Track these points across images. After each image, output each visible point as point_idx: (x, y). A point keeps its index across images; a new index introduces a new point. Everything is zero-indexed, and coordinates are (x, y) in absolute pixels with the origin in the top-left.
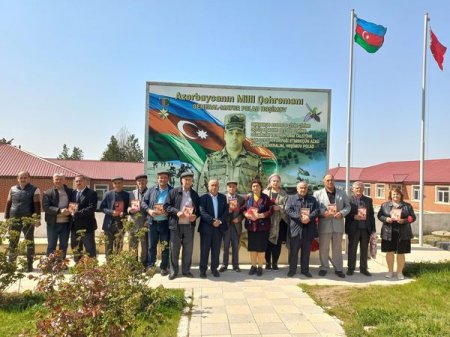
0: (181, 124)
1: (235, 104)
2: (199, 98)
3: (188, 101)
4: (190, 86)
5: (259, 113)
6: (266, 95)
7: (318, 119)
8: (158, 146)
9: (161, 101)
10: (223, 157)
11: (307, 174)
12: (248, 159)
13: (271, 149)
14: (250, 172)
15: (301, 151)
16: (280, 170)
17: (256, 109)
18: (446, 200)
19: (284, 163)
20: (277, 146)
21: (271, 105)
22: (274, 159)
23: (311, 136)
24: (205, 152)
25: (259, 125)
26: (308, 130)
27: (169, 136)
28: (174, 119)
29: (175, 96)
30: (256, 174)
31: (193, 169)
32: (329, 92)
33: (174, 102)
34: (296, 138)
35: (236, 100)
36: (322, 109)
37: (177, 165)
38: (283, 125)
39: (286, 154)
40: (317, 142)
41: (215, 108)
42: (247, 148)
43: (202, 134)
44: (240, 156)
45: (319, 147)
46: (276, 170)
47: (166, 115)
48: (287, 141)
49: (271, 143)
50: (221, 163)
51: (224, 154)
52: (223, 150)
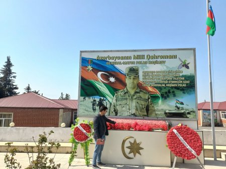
0: (99, 74)
1: (132, 60)
2: (110, 58)
3: (104, 61)
4: (105, 51)
5: (148, 65)
6: (152, 54)
7: (188, 67)
8: (85, 87)
9: (88, 61)
10: (125, 93)
11: (182, 103)
12: (141, 94)
13: (156, 87)
14: (143, 103)
15: (177, 88)
16: (162, 101)
17: (146, 63)
19: (165, 96)
20: (160, 85)
21: (155, 60)
22: (159, 94)
23: (183, 79)
24: (113, 89)
25: (148, 72)
26: (181, 74)
27: (92, 81)
28: (96, 71)
29: (96, 58)
30: (146, 104)
31: (107, 101)
32: (194, 50)
33: (96, 62)
34: (173, 80)
35: (132, 58)
36: (190, 61)
37: (97, 99)
38: (164, 72)
39: (166, 90)
40: (188, 82)
41: (120, 63)
42: (140, 87)
43: (112, 80)
44: (136, 92)
45: (190, 85)
46: (160, 101)
47: (91, 69)
48: (167, 82)
49: (156, 83)
50: (124, 97)
51: (126, 91)
52: (125, 89)
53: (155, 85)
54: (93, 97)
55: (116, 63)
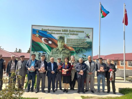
0: (43, 39)
1: (61, 32)
2: (49, 30)
3: (46, 31)
4: (46, 26)
5: (69, 35)
6: (72, 29)
7: (89, 38)
8: (35, 46)
9: (36, 31)
10: (57, 50)
11: (85, 56)
12: (66, 51)
13: (73, 47)
14: (66, 55)
15: (83, 48)
16: (76, 55)
17: (68, 34)
18: (131, 66)
19: (78, 52)
20: (75, 46)
21: (73, 33)
22: (74, 51)
23: (86, 43)
24: (51, 48)
25: (69, 39)
26: (86, 41)
27: (39, 43)
28: (41, 37)
29: (41, 30)
30: (68, 56)
31: (47, 54)
32: (93, 29)
33: (41, 32)
34: (82, 44)
35: (61, 31)
36: (90, 34)
37: (41, 53)
38: (77, 39)
39: (78, 49)
40: (89, 45)
41: (55, 33)
42: (65, 47)
43: (50, 42)
44: (63, 50)
45: (89, 47)
46: (75, 55)
47: (38, 36)
48: (78, 45)
49: (73, 45)
50: (56, 52)
51: (57, 49)
52: (57, 48)
53: (73, 46)
54: (39, 52)
55: (52, 33)
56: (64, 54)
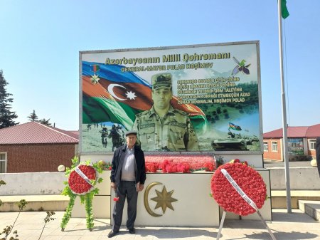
0: (111, 87)
1: (161, 64)
2: (127, 61)
3: (117, 66)
4: (118, 51)
5: (185, 70)
6: (191, 52)
7: (247, 72)
8: (90, 109)
9: (92, 68)
10: (152, 116)
11: (239, 128)
12: (177, 117)
13: (199, 105)
14: (179, 130)
15: (231, 105)
16: (209, 126)
17: (182, 67)
19: (213, 118)
20: (204, 102)
21: (196, 62)
22: (203, 116)
24: (133, 111)
25: (185, 82)
26: (237, 83)
27: (101, 99)
28: (105, 83)
29: (104, 62)
30: (184, 131)
31: (124, 129)
32: (257, 43)
33: (104, 67)
34: (224, 93)
35: (161, 60)
36: (251, 61)
37: (109, 126)
38: (210, 80)
39: (215, 109)
40: (248, 95)
41: (142, 69)
42: (174, 107)
43: (131, 95)
44: (168, 114)
45: (250, 100)
46: (205, 126)
47: (98, 79)
48: (215, 96)
49: (198, 99)
50: (150, 123)
51: (152, 113)
52: (151, 110)
53: (199, 102)
54: (103, 123)
55: (136, 69)
56: (172, 127)
